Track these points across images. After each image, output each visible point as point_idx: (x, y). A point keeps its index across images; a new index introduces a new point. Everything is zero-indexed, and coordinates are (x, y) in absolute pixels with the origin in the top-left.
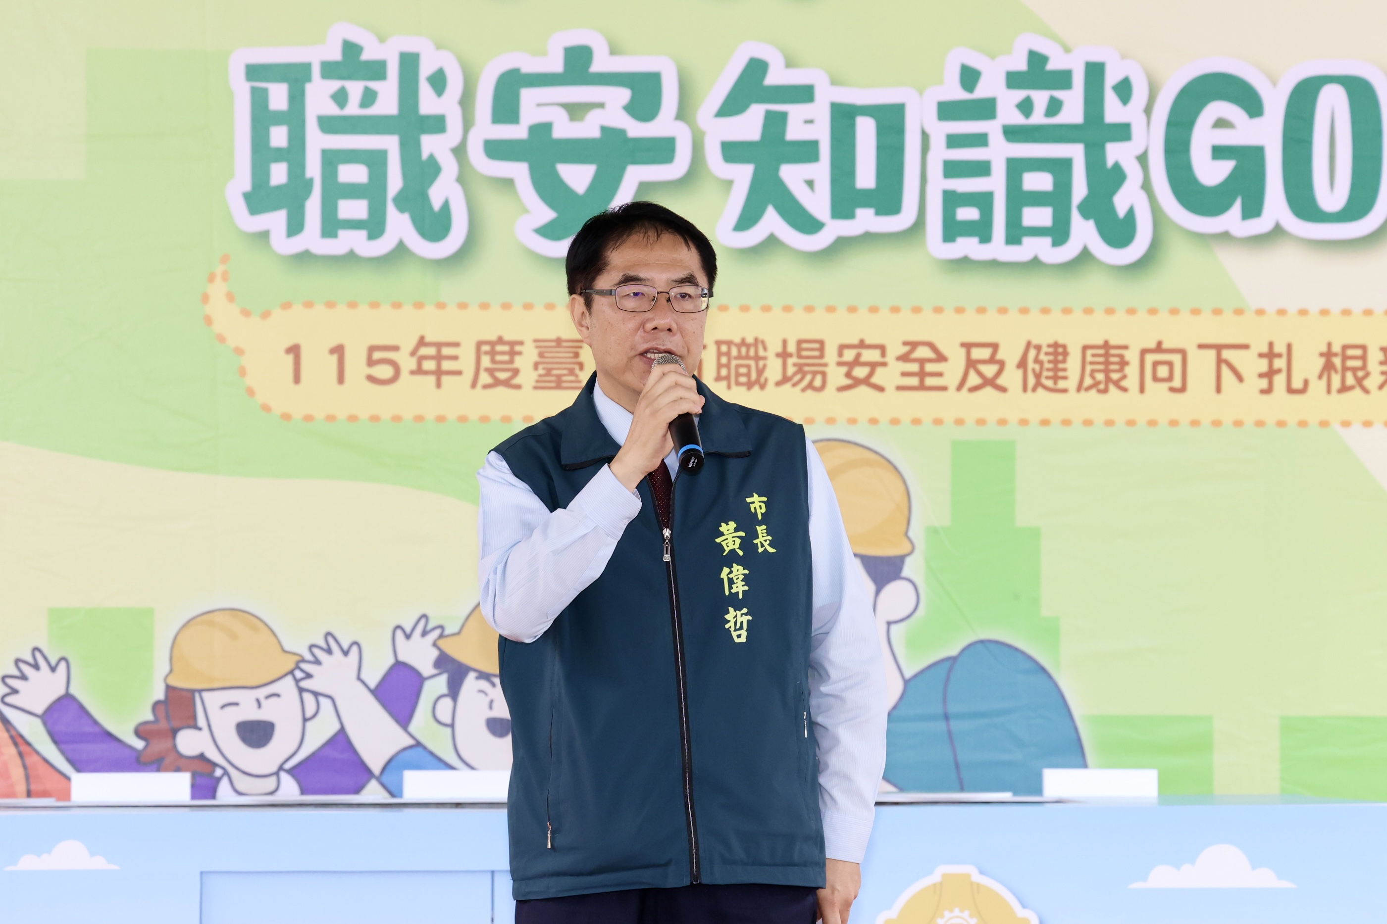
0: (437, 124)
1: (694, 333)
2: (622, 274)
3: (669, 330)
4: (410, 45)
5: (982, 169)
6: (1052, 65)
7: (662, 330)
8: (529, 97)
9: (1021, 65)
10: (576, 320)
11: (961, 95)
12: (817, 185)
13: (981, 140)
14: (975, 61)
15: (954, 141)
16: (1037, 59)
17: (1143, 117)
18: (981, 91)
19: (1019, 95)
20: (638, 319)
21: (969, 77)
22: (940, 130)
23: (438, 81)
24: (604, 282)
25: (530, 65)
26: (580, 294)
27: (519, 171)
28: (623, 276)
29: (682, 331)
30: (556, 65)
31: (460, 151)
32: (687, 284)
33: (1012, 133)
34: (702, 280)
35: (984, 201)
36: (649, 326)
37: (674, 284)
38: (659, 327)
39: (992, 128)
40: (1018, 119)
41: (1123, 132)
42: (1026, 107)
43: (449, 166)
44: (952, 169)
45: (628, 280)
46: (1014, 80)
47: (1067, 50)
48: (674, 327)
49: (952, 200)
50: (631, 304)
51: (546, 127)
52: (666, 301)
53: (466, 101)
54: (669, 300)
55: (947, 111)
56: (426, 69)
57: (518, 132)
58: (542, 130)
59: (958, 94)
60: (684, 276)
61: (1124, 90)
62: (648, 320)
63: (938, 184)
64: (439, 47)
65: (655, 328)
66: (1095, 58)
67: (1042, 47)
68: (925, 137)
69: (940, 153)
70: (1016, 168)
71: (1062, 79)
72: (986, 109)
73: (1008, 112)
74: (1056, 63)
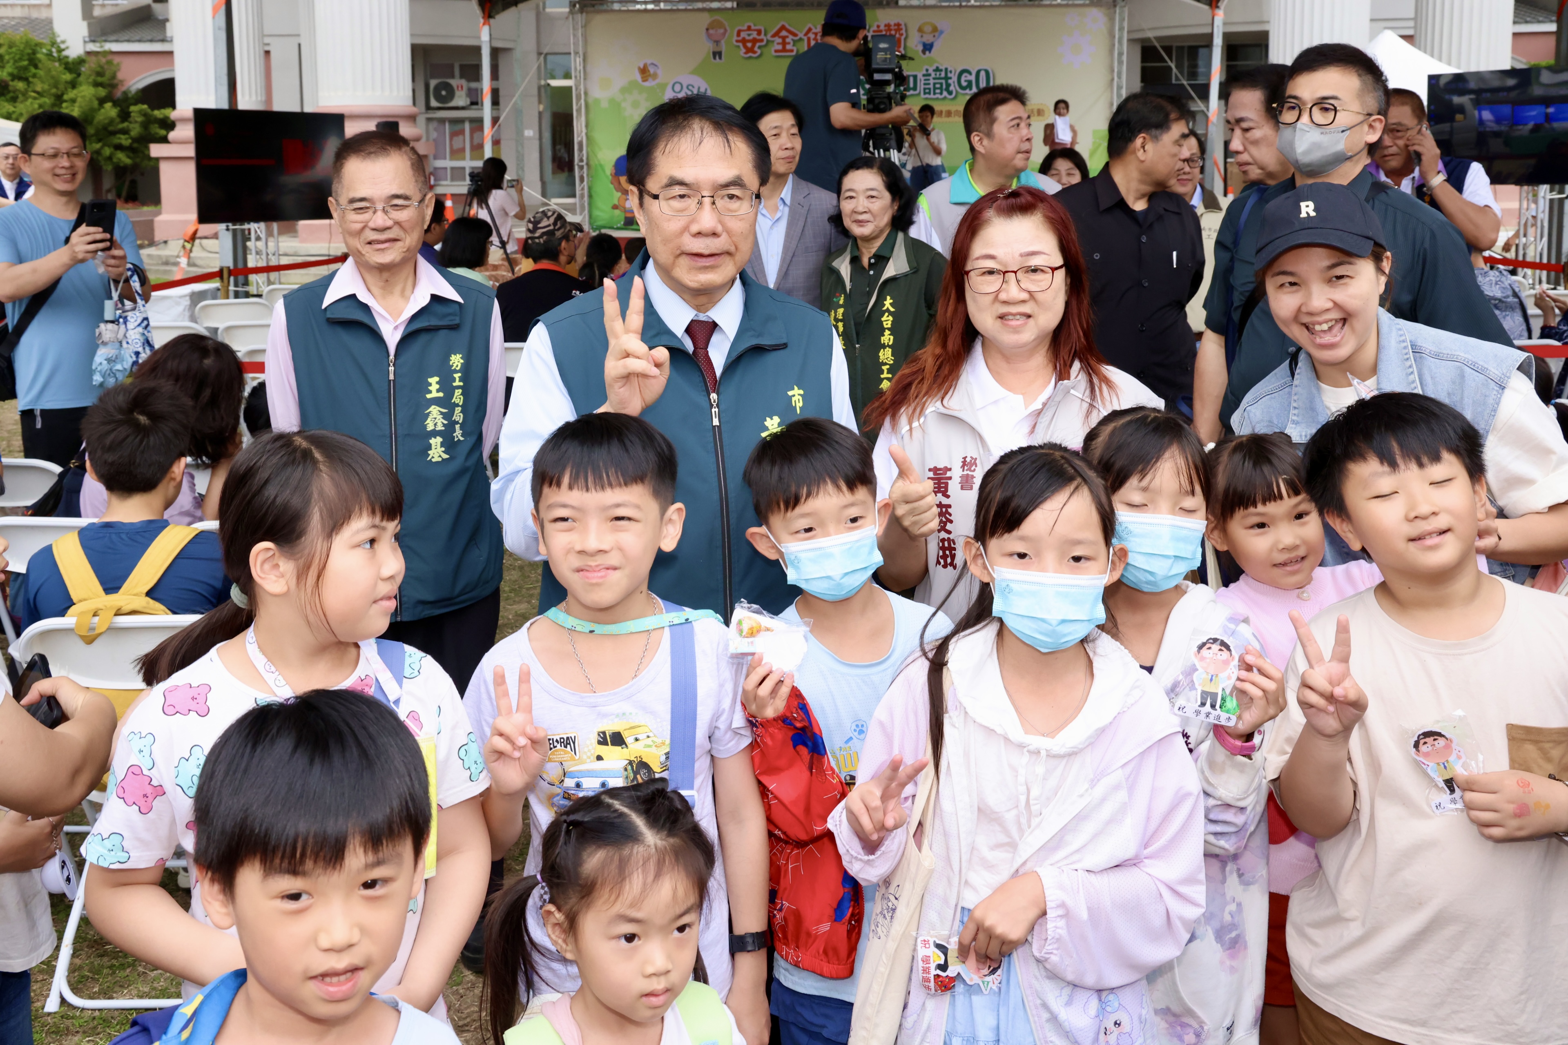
5: (929, 84)
21: (927, 70)
22: (923, 78)
29: (728, 232)
33: (934, 79)
35: (929, 89)
39: (931, 78)
41: (950, 78)
44: (925, 84)
46: (934, 71)
49: (925, 89)
55: (924, 75)
61: (951, 72)
63: (923, 87)
69: (923, 82)
70: (934, 84)
71: (941, 70)
72: (930, 75)
73: (933, 75)
74: (941, 67)
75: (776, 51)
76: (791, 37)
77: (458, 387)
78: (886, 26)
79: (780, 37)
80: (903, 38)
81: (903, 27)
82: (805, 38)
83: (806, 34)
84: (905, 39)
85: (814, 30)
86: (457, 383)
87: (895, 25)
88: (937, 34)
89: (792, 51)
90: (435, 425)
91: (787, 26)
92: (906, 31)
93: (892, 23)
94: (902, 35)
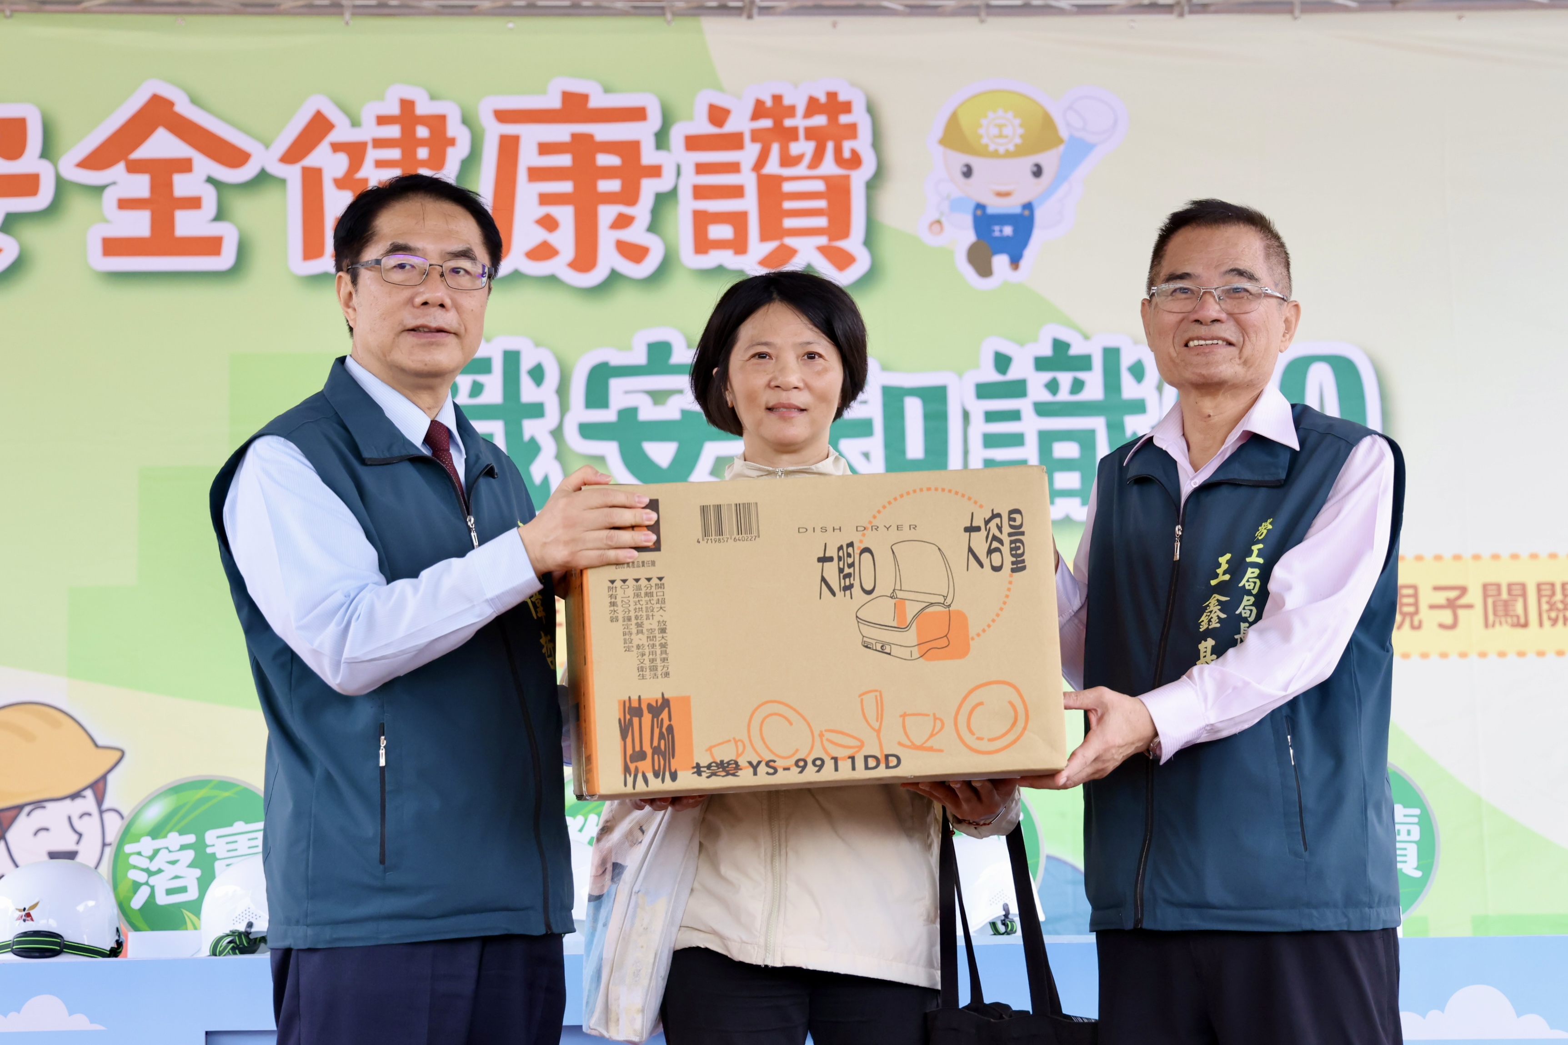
0: (537, 410)
1: (472, 310)
2: (390, 243)
3: (442, 306)
4: (512, 345)
5: (1017, 440)
6: (1073, 351)
7: (434, 306)
8: (616, 385)
9: (1046, 350)
10: (342, 301)
11: (996, 377)
12: (873, 456)
13: (1015, 416)
14: (1007, 348)
15: (991, 417)
16: (1060, 346)
17: (1155, 394)
18: (1013, 374)
19: (1047, 376)
20: (406, 294)
21: (1002, 362)
22: (979, 408)
23: (537, 374)
24: (371, 253)
25: (617, 359)
26: (348, 271)
27: (610, 450)
28: (391, 245)
29: (457, 307)
30: (639, 357)
31: (557, 433)
32: (463, 258)
33: (1042, 409)
34: (482, 256)
36: (419, 300)
37: (448, 257)
38: (429, 302)
39: (1024, 405)
40: (1045, 396)
41: (1138, 407)
42: (1053, 386)
43: (548, 447)
44: (990, 441)
45: (396, 249)
46: (1041, 364)
47: (1086, 337)
48: (448, 302)
50: (398, 276)
51: (633, 411)
52: (439, 276)
53: (562, 391)
54: (442, 275)
55: (984, 391)
56: (526, 364)
57: (608, 416)
58: (628, 414)
59: (993, 376)
60: (460, 249)
61: (1137, 371)
62: (417, 294)
63: (978, 453)
64: (537, 345)
65: (425, 304)
66: (1112, 343)
67: (1065, 335)
68: (966, 415)
69: (979, 427)
70: (1047, 439)
71: (1084, 363)
72: (1018, 389)
73: (1037, 391)
74: (1077, 349)
75: (112, 247)
76: (204, 165)
77: (1254, 565)
78: (759, 110)
79: (135, 167)
80: (859, 179)
81: (859, 116)
82: (293, 174)
83: (291, 156)
84: (872, 185)
85: (343, 132)
86: (1254, 558)
87: (813, 107)
88: (1049, 160)
89: (212, 246)
90: (1210, 621)
91: (184, 108)
92: (877, 143)
93: (797, 99)
94: (855, 161)
